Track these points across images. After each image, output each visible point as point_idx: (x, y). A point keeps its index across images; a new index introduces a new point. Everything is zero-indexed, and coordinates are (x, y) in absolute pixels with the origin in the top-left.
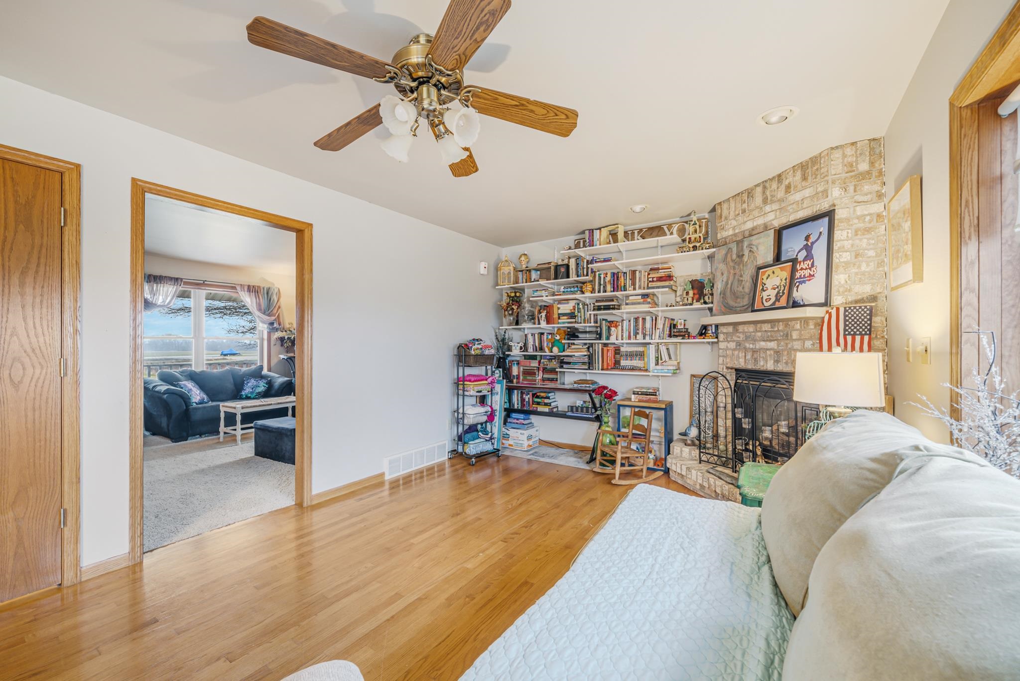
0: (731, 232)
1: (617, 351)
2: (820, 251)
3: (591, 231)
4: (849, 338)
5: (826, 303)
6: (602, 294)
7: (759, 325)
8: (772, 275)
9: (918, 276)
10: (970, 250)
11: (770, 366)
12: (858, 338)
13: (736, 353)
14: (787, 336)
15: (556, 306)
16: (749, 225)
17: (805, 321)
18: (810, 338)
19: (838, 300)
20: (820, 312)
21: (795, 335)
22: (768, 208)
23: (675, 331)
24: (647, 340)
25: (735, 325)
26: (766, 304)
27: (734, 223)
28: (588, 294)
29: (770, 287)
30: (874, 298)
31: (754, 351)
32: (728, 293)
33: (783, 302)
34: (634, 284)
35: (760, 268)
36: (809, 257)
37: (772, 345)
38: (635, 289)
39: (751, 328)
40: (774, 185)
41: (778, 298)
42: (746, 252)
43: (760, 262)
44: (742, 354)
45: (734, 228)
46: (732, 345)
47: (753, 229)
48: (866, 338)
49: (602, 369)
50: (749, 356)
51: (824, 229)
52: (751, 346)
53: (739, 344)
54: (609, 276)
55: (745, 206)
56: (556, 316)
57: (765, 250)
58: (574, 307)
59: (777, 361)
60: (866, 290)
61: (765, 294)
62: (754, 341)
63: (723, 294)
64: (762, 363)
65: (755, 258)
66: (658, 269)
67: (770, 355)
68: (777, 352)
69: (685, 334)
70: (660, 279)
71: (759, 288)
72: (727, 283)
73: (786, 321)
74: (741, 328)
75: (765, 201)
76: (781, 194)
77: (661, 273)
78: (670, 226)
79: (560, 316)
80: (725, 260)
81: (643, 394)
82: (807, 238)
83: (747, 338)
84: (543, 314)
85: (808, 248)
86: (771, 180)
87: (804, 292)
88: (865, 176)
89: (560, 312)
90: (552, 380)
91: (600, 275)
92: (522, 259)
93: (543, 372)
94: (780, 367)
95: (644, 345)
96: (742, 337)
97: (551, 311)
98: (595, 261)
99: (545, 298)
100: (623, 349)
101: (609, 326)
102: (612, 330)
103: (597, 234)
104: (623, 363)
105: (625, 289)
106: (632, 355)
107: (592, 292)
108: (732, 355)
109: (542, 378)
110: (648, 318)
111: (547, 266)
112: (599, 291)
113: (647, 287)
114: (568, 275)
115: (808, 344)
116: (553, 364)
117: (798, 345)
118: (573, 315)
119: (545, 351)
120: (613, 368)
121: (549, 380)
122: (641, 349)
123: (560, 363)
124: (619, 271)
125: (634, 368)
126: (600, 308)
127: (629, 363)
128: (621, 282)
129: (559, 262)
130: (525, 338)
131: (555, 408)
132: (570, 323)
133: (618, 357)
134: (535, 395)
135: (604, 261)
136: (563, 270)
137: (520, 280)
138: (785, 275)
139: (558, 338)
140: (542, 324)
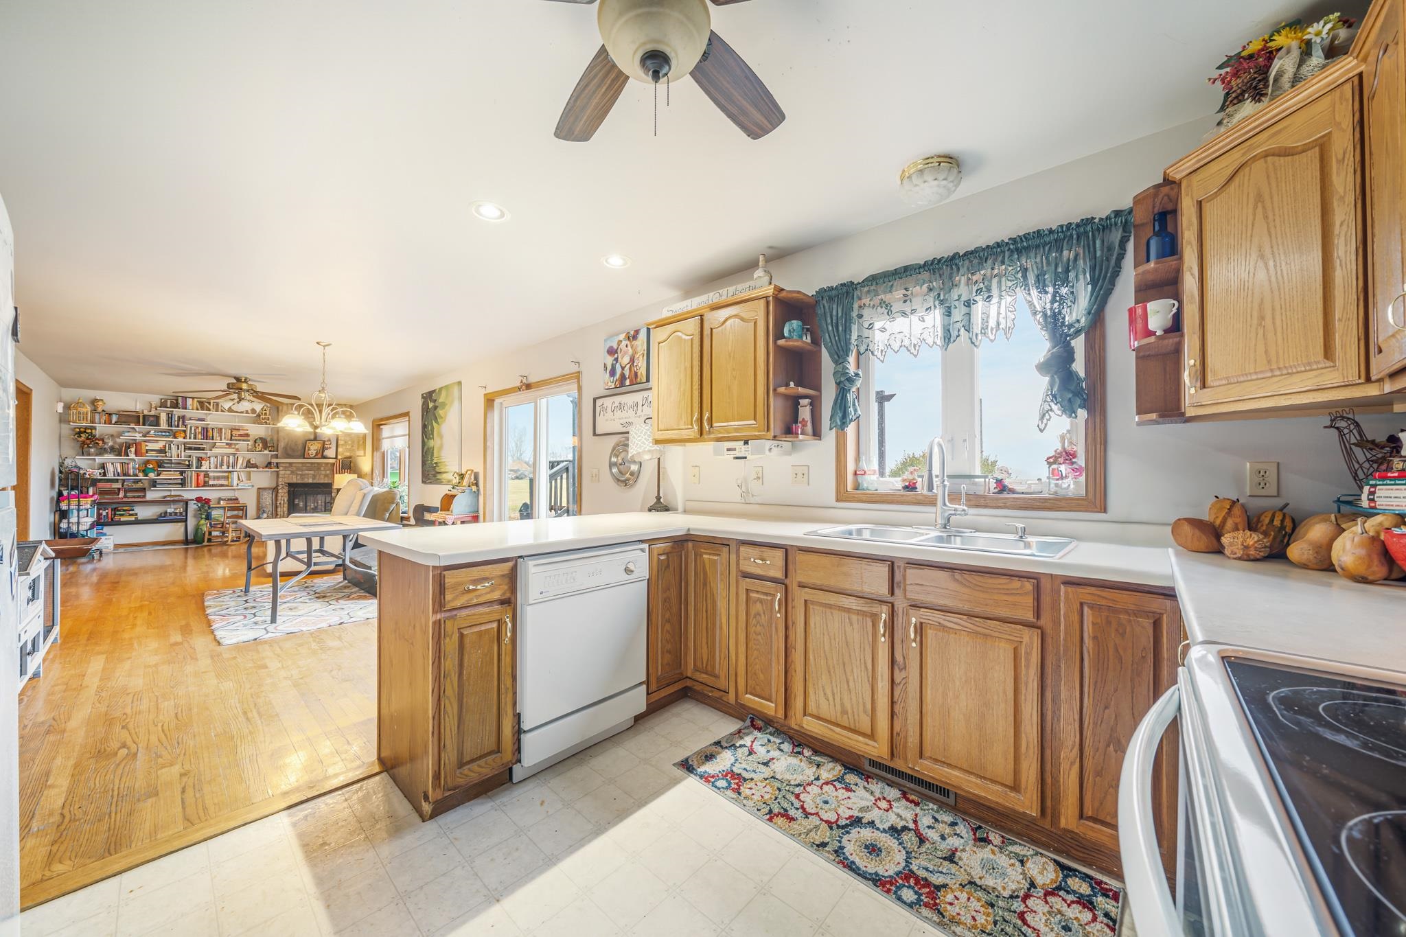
1: (206, 475)
3: (185, 399)
5: (336, 458)
6: (192, 440)
8: (313, 445)
9: (365, 456)
10: (375, 453)
11: (310, 481)
13: (291, 476)
14: (317, 469)
15: (143, 444)
17: (327, 464)
18: (329, 470)
19: (339, 457)
20: (333, 461)
21: (322, 469)
23: (251, 465)
24: (231, 469)
25: (290, 464)
26: (311, 456)
28: (181, 439)
29: (313, 450)
30: (350, 457)
31: (303, 475)
32: (288, 449)
33: (319, 456)
34: (220, 436)
35: (307, 441)
36: (329, 440)
38: (221, 439)
39: (300, 465)
41: (317, 454)
43: (307, 438)
44: (295, 476)
46: (288, 472)
49: (198, 487)
50: (301, 477)
52: (301, 473)
53: (293, 472)
54: (200, 428)
56: (143, 451)
57: (309, 434)
58: (165, 446)
59: (313, 479)
60: (348, 454)
61: (310, 452)
62: (302, 470)
63: (285, 449)
66: (240, 430)
68: (314, 475)
69: (255, 466)
70: (241, 435)
71: (307, 449)
72: (288, 444)
73: (316, 463)
74: (293, 465)
77: (241, 432)
79: (147, 451)
81: (228, 500)
83: (297, 469)
84: (133, 450)
87: (327, 453)
89: (147, 448)
90: (139, 497)
91: (191, 428)
92: (100, 403)
93: (126, 491)
94: (315, 481)
95: (230, 472)
96: (295, 469)
97: (138, 447)
98: (190, 419)
99: (138, 438)
100: (211, 474)
101: (200, 460)
102: (203, 462)
103: (189, 401)
104: (211, 483)
105: (213, 439)
106: (218, 478)
107: (184, 438)
108: (287, 477)
109: (125, 496)
110: (231, 457)
111: (134, 414)
112: (190, 438)
113: (231, 440)
114: (158, 424)
115: (328, 472)
116: (140, 485)
117: (323, 472)
118: (163, 451)
119: (129, 476)
120: (204, 486)
121: (134, 497)
122: (226, 474)
123: (154, 484)
124: (209, 427)
125: (222, 485)
126: (190, 449)
127: (216, 482)
128: (210, 434)
129: (146, 412)
130: (103, 466)
131: (140, 517)
132: (160, 457)
133: (207, 479)
134: (115, 510)
135: (199, 420)
136: (152, 419)
137: (97, 420)
138: (320, 446)
139: (151, 466)
140: (132, 456)
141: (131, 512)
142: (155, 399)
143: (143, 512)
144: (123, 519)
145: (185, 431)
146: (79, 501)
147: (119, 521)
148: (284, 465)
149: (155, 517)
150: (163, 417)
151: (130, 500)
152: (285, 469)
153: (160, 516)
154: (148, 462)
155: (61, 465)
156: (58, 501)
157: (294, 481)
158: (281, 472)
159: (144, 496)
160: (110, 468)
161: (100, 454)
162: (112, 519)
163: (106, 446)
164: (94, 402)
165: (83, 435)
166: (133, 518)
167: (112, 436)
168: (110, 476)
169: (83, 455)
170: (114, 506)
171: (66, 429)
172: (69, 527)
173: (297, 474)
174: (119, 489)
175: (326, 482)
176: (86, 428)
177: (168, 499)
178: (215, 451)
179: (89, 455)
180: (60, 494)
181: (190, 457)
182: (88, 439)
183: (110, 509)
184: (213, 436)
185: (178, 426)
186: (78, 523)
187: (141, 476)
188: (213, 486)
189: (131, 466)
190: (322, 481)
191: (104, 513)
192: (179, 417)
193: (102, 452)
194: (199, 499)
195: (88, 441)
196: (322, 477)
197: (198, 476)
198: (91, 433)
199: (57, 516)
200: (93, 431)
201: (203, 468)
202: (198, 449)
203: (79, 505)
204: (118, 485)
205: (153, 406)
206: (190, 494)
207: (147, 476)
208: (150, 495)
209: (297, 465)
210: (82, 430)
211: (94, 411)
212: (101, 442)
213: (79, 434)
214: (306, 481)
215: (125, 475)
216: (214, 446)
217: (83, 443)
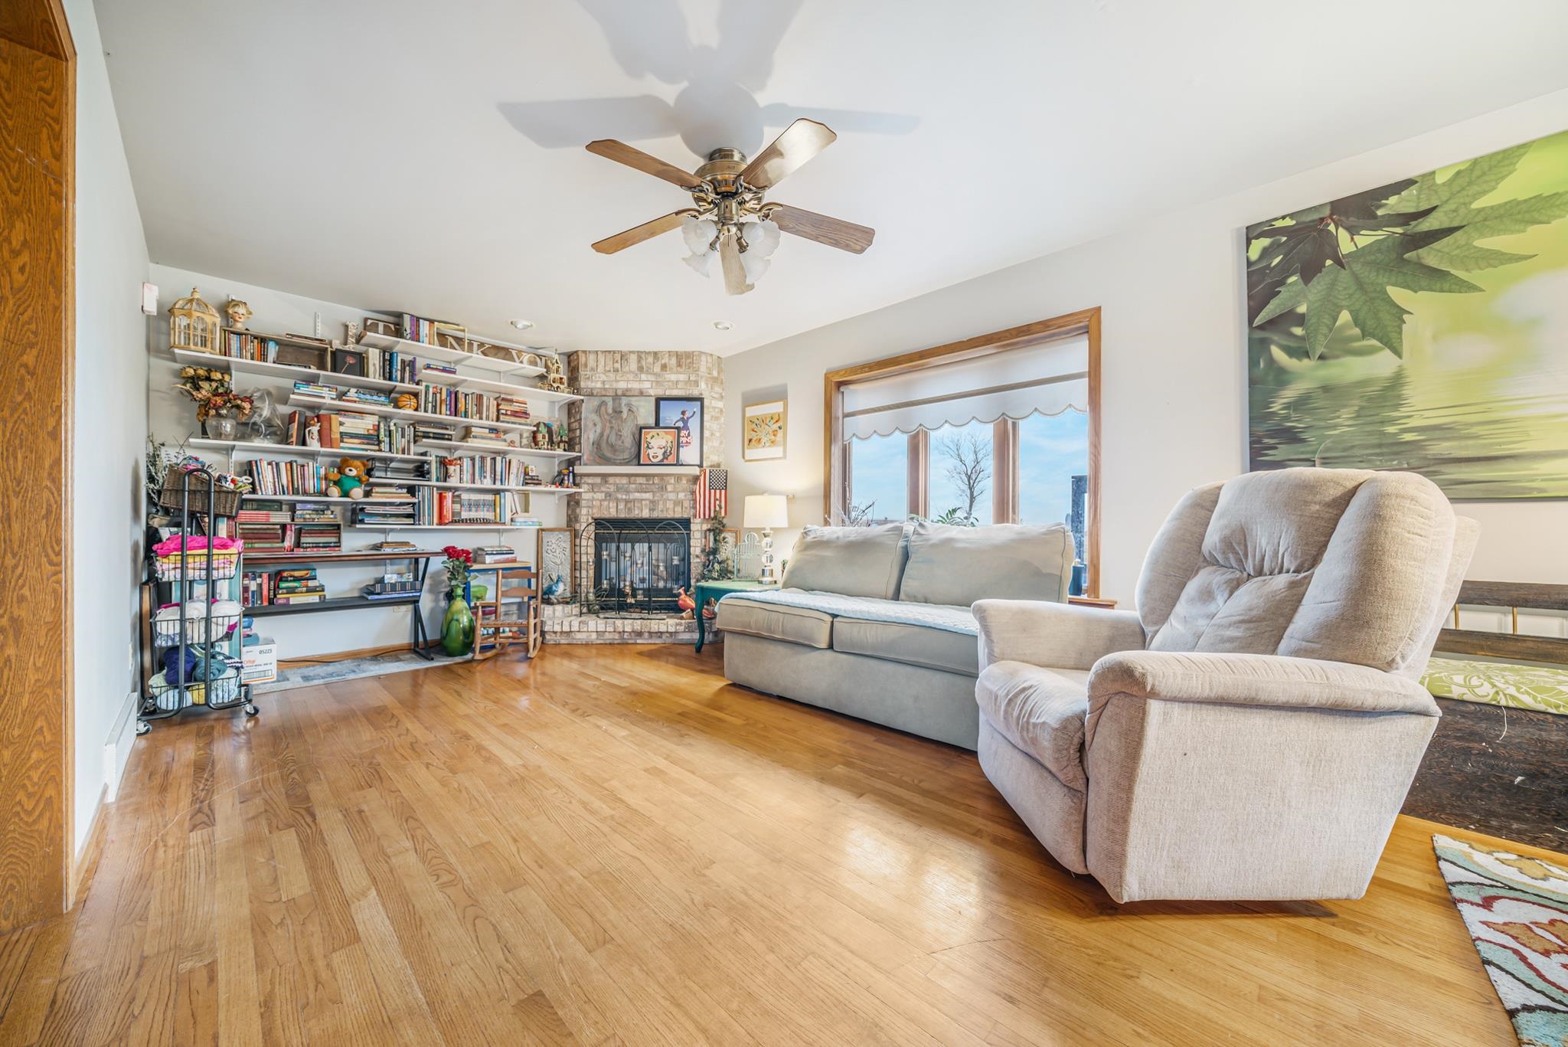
0: (599, 385)
1: (456, 498)
2: (694, 424)
3: (416, 320)
4: (713, 491)
5: (701, 466)
6: (429, 414)
7: (633, 478)
8: (656, 436)
11: (646, 514)
12: (718, 491)
13: (605, 503)
14: (663, 489)
15: (336, 419)
16: (622, 385)
17: (679, 477)
18: (683, 491)
19: (705, 465)
20: (695, 471)
21: (670, 488)
22: (644, 377)
23: (529, 479)
24: (498, 486)
25: (604, 477)
26: (655, 461)
27: (604, 378)
28: (408, 413)
29: (656, 447)
31: (627, 502)
32: (604, 445)
33: (672, 460)
34: (480, 412)
35: (641, 428)
36: (686, 427)
37: (648, 496)
38: (481, 419)
39: (624, 480)
40: (650, 359)
41: (665, 456)
42: (625, 410)
43: (641, 422)
44: (613, 505)
45: (603, 382)
46: (601, 496)
47: (627, 390)
48: (723, 491)
49: (440, 523)
50: (621, 506)
51: (697, 409)
52: (624, 497)
53: (608, 495)
54: (444, 391)
55: (618, 365)
56: (336, 436)
57: (645, 415)
58: (378, 428)
59: (652, 510)
61: (651, 452)
62: (628, 492)
63: (597, 444)
64: (636, 512)
65: (635, 417)
66: (511, 401)
67: (646, 505)
68: (652, 502)
69: (538, 481)
70: (515, 414)
71: (643, 445)
72: (602, 435)
73: (661, 476)
74: (611, 480)
75: (641, 369)
76: (657, 369)
77: (515, 407)
78: (520, 352)
79: (343, 436)
80: (598, 411)
81: (500, 553)
82: (683, 413)
83: (618, 490)
84: (315, 429)
85: (685, 421)
86: (649, 353)
88: (715, 380)
89: (342, 429)
90: (326, 546)
91: (427, 387)
92: (241, 310)
93: (299, 533)
94: (655, 515)
95: (497, 492)
96: (612, 488)
97: (326, 425)
98: (428, 367)
99: (327, 401)
100: (465, 496)
101: (443, 463)
102: (451, 469)
103: (424, 327)
104: (465, 515)
105: (466, 416)
106: (477, 505)
107: (416, 410)
108: (596, 504)
109: (298, 544)
110: (499, 459)
111: (316, 344)
112: (426, 411)
113: (498, 419)
114: (363, 372)
115: (681, 496)
116: (327, 518)
117: (672, 496)
118: (373, 438)
119: (305, 493)
120: (454, 522)
121: (317, 546)
122: (490, 497)
123: (356, 515)
124: (460, 389)
125: (486, 521)
126: (426, 436)
127: (473, 515)
128: (461, 405)
129: (337, 344)
130: (248, 469)
131: (329, 594)
132: (371, 451)
133: (457, 507)
134: (277, 577)
135: (444, 370)
136: (351, 360)
137: (233, 352)
138: (670, 438)
139: (354, 473)
140: (314, 445)
141: (311, 583)
142: (354, 317)
143: (337, 582)
144: (295, 600)
145: (416, 395)
146: (209, 556)
147: (287, 605)
148: (590, 480)
149: (356, 594)
150: (374, 358)
151: (309, 553)
152: (593, 488)
153: (369, 590)
154: (344, 462)
155: (153, 460)
156: (149, 558)
157: (612, 513)
158: (584, 496)
159: (338, 544)
160: (267, 474)
161: (242, 437)
162: (271, 602)
163: (256, 419)
164: (226, 309)
165: (205, 385)
166: (314, 598)
167: (269, 394)
168: (267, 492)
169: (204, 433)
170: (273, 569)
171: (163, 369)
172: (183, 633)
173: (617, 500)
174: (284, 527)
175: (678, 515)
176: (211, 367)
177: (388, 550)
178: (471, 443)
179: (219, 435)
180: (152, 536)
181: (424, 454)
182: (216, 393)
183: (265, 576)
184: (466, 412)
185: (402, 380)
186: (208, 620)
187: (335, 496)
188: (471, 521)
189: (310, 470)
190: (670, 515)
191: (253, 586)
192: (403, 361)
193: (247, 429)
194: (450, 552)
195: (219, 400)
196: (670, 505)
197: (441, 498)
198: (221, 382)
199: (146, 596)
200: (227, 377)
201: (453, 482)
202: (441, 437)
203: (209, 569)
204: (282, 517)
205: (352, 331)
206: (429, 541)
207: (346, 494)
208: (353, 542)
209: (618, 480)
210: (201, 372)
211: (228, 331)
212: (247, 405)
213: (195, 381)
214: (636, 513)
215: (296, 492)
216: (467, 433)
217: (205, 406)
